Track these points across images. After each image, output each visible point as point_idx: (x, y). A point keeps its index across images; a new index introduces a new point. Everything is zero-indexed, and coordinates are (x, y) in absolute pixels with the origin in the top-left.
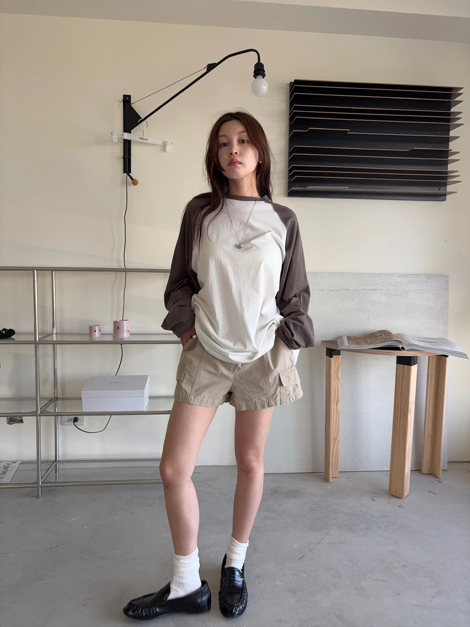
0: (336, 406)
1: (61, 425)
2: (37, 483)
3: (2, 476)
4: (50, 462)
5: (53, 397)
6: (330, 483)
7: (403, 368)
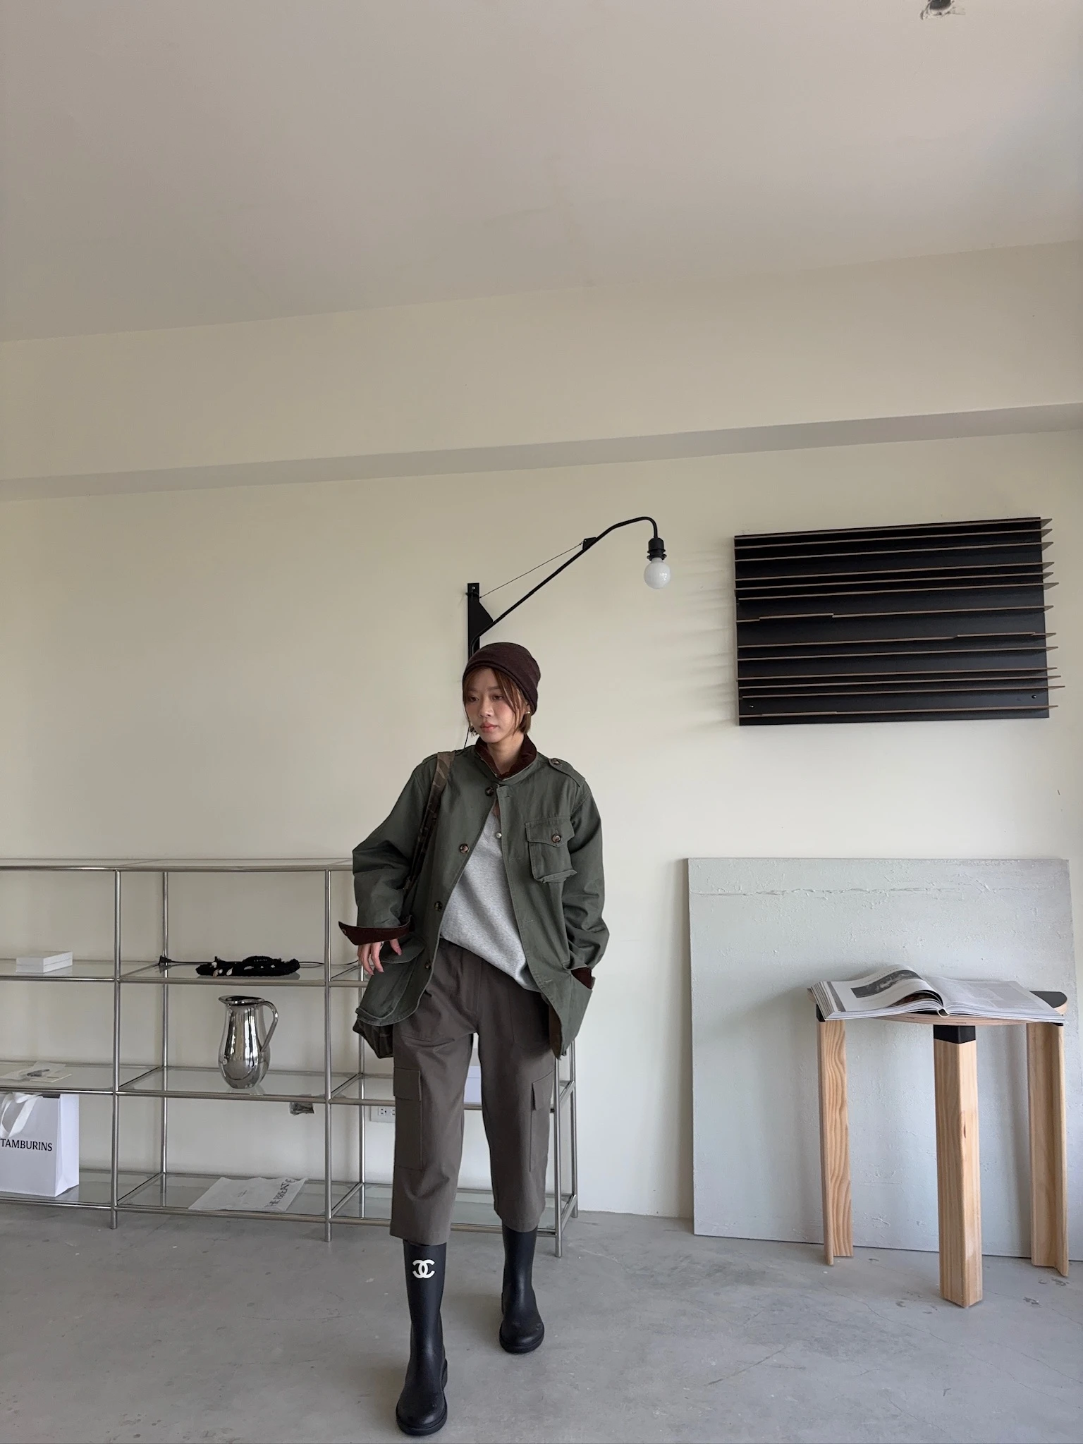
0: (840, 1113)
1: (370, 1120)
2: (325, 1215)
3: (277, 1200)
4: (352, 1183)
5: (357, 1072)
6: (832, 1266)
7: (945, 1047)
